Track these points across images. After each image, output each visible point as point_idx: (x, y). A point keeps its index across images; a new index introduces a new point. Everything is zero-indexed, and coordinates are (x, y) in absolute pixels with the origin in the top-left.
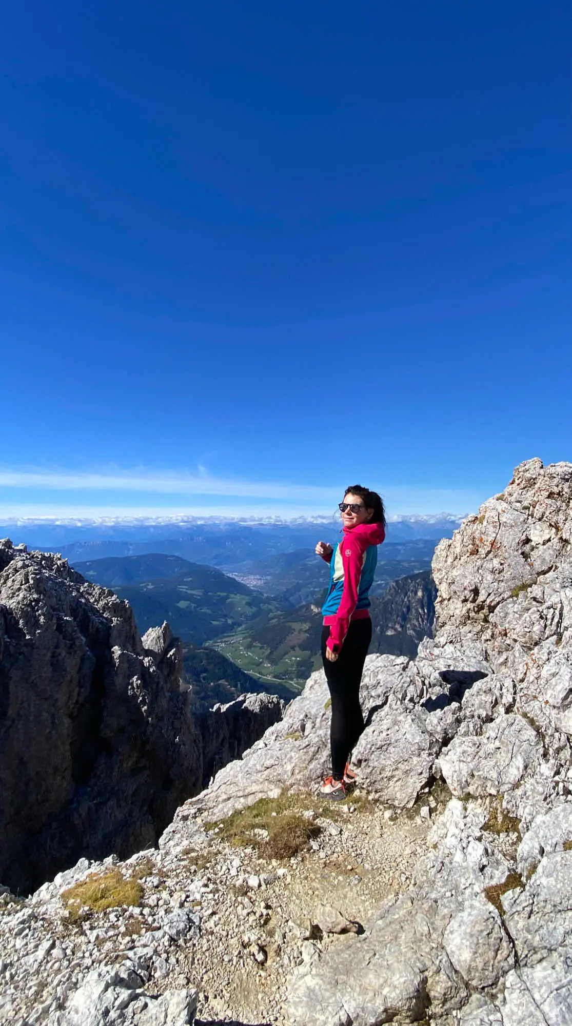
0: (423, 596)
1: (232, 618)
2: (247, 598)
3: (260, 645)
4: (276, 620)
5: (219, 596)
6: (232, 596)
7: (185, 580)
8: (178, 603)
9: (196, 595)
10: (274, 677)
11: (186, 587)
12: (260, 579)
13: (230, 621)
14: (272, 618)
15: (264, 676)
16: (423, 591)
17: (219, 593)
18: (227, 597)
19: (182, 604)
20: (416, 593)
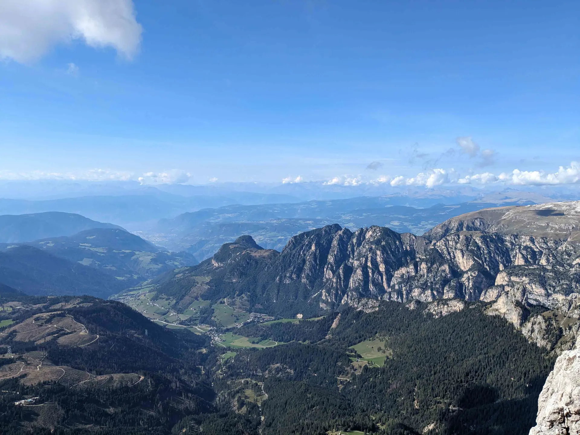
0: (316, 250)
1: (137, 273)
2: (153, 254)
3: (166, 297)
4: (182, 274)
5: (124, 253)
6: (137, 253)
7: (88, 238)
8: (82, 260)
9: (99, 253)
10: (180, 324)
11: (90, 245)
12: (165, 237)
13: (135, 277)
14: (178, 273)
15: (171, 323)
16: (316, 246)
17: (123, 251)
18: (133, 254)
19: (86, 262)
20: (310, 248)
